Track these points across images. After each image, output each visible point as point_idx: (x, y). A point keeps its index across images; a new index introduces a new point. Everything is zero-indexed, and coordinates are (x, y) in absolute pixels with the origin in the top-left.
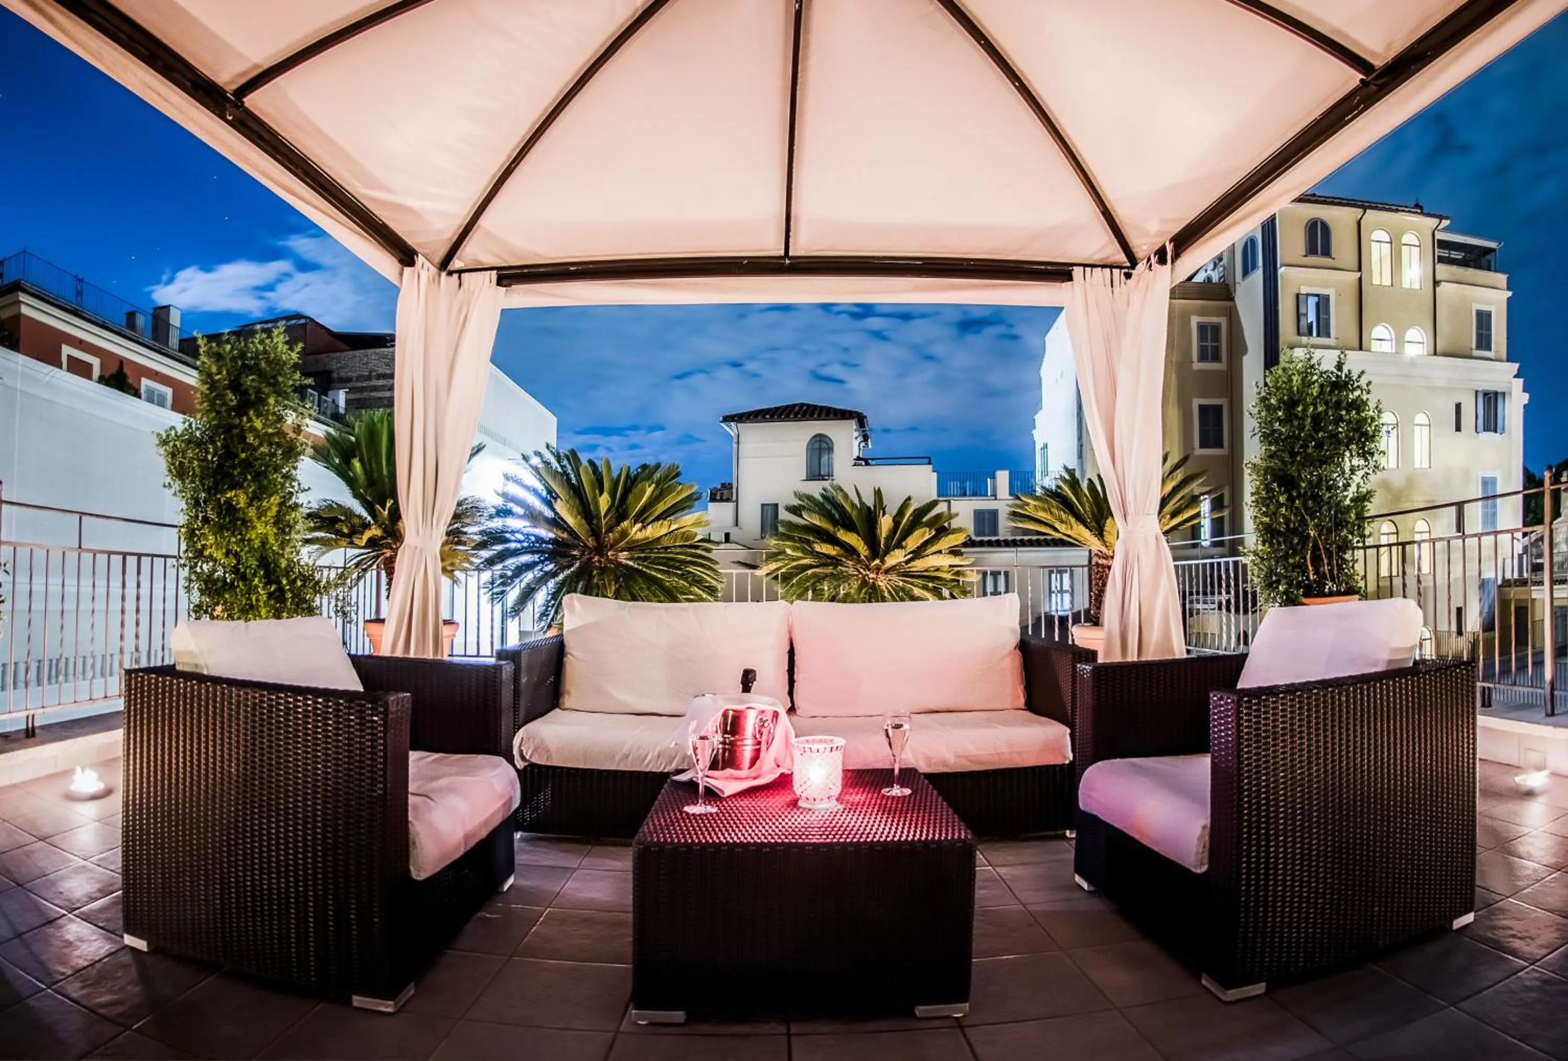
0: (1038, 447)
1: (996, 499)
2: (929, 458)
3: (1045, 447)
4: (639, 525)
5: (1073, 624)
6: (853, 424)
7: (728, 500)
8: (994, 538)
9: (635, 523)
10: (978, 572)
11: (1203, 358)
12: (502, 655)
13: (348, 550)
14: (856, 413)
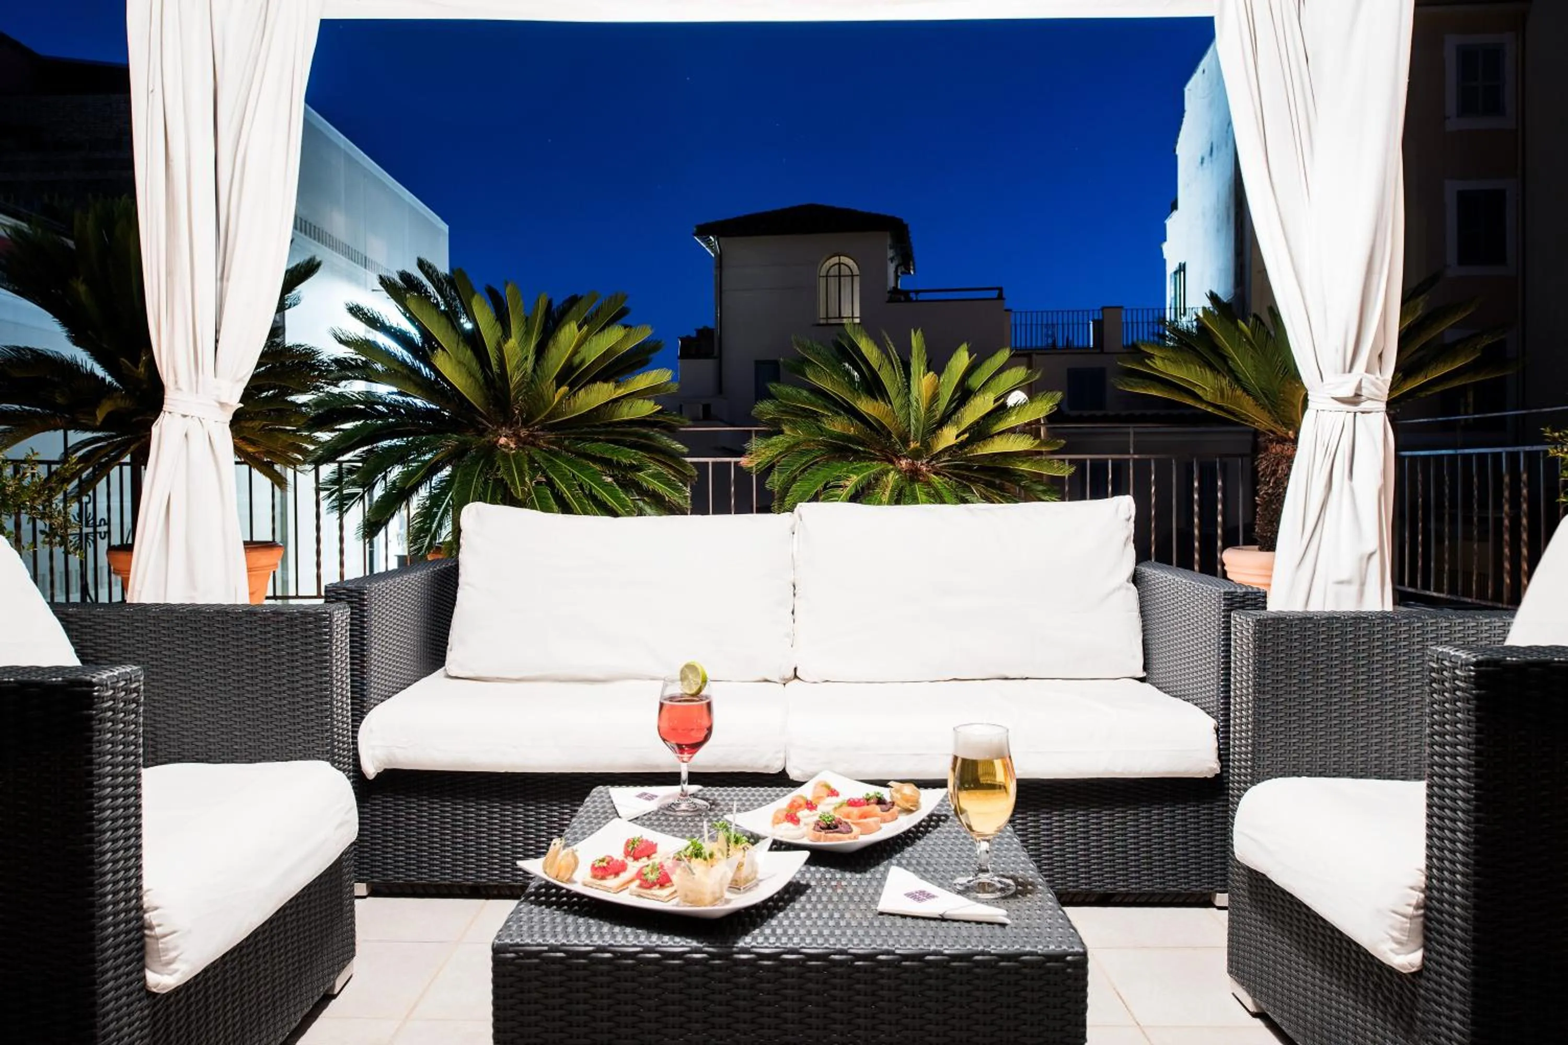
0: (1171, 268)
1: (1102, 352)
2: (1001, 289)
3: (1182, 268)
4: (564, 389)
5: (1224, 547)
6: (887, 239)
7: (707, 356)
8: (1099, 413)
9: (558, 387)
10: (1071, 462)
11: (1466, 108)
12: (334, 594)
13: (71, 433)
14: (893, 219)
